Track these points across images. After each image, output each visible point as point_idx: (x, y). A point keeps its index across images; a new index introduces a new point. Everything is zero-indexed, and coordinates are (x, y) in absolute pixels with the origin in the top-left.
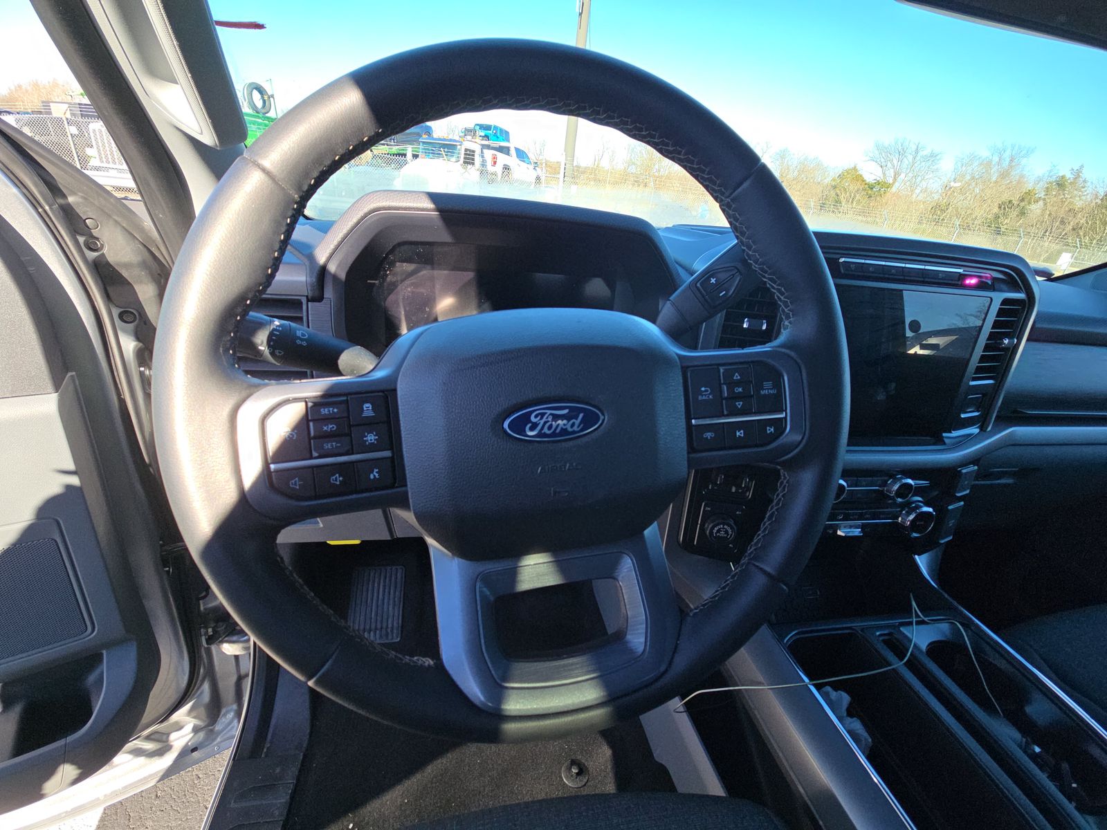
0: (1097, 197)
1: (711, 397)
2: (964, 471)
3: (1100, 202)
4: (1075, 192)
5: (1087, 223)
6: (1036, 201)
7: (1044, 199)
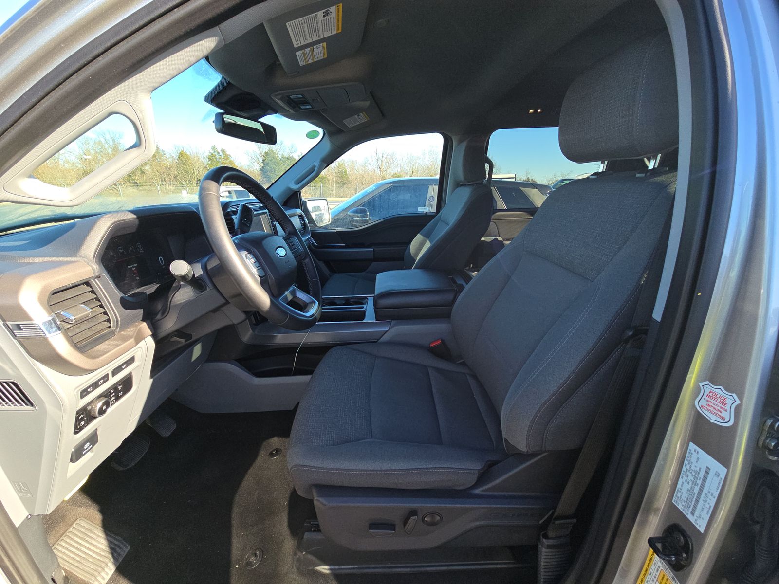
0: (174, 159)
3: (177, 161)
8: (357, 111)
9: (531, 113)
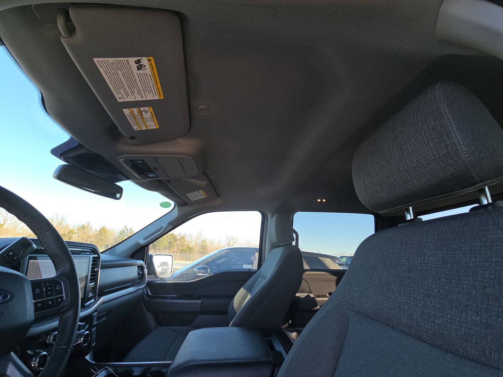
0: (96, 232)
1: (39, 292)
2: (94, 314)
3: (98, 233)
4: (89, 230)
5: (95, 240)
6: (75, 233)
7: (78, 233)
8: (197, 188)
9: (319, 202)
